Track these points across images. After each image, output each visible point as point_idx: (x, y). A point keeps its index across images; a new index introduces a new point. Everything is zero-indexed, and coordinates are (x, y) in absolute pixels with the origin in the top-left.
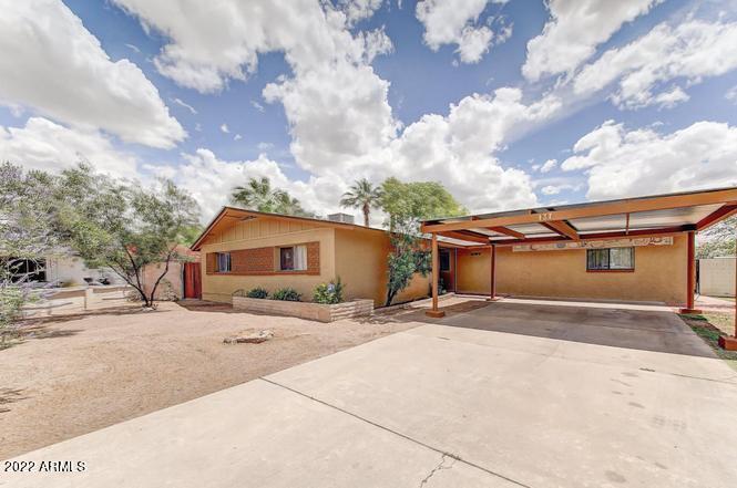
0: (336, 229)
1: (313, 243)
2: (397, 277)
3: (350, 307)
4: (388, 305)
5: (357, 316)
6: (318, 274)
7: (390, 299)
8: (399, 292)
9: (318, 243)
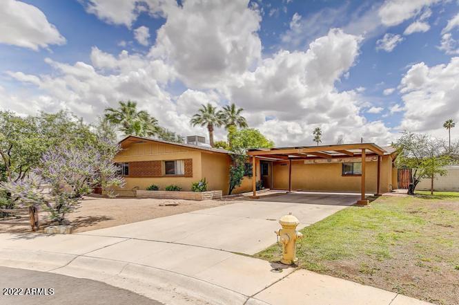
0: (202, 153)
1: (188, 160)
2: (234, 178)
3: (211, 193)
4: (230, 194)
5: (214, 198)
6: (191, 177)
7: (231, 191)
8: (236, 186)
9: (191, 159)
